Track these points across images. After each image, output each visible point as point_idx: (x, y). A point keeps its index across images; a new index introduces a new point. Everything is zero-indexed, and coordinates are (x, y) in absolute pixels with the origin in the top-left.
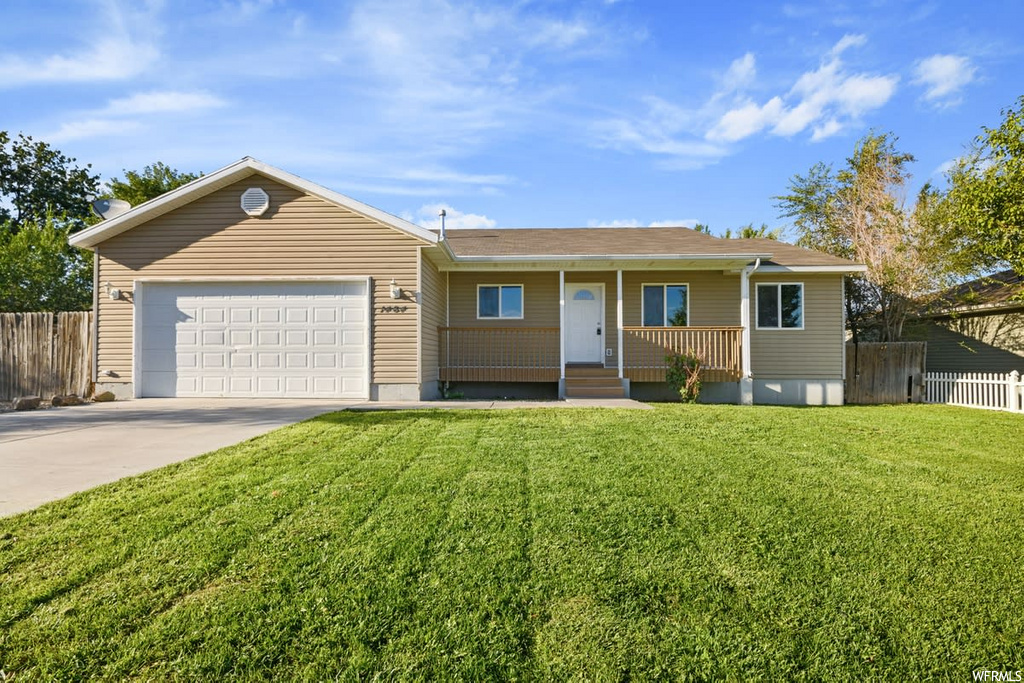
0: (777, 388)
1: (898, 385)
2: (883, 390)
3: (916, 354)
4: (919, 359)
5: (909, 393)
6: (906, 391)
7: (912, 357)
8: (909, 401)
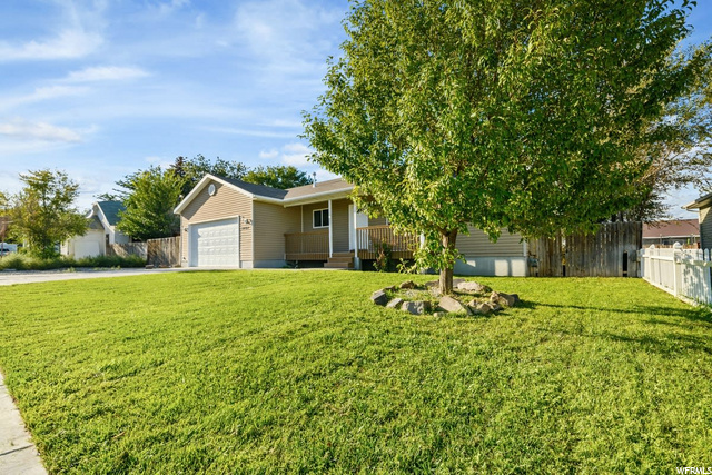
0: (472, 263)
1: (611, 260)
2: (594, 265)
3: (631, 232)
4: (634, 237)
5: (625, 268)
6: (620, 267)
7: (625, 235)
8: (625, 275)
